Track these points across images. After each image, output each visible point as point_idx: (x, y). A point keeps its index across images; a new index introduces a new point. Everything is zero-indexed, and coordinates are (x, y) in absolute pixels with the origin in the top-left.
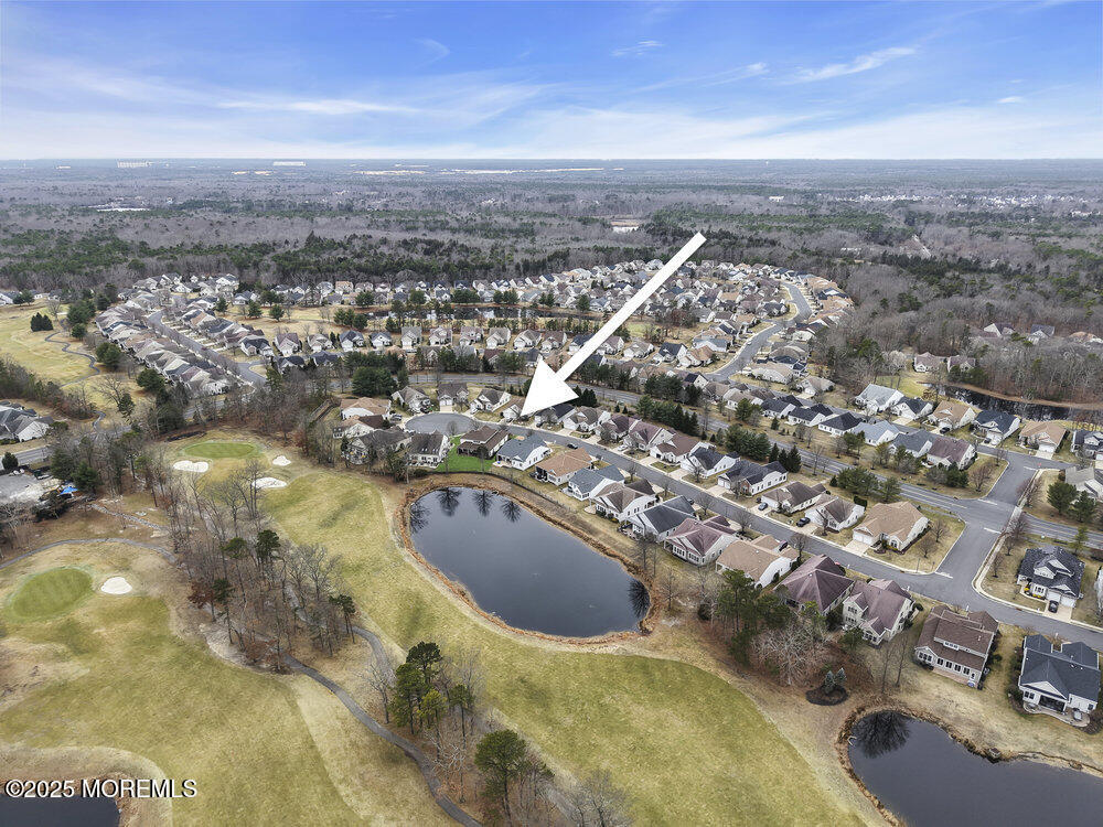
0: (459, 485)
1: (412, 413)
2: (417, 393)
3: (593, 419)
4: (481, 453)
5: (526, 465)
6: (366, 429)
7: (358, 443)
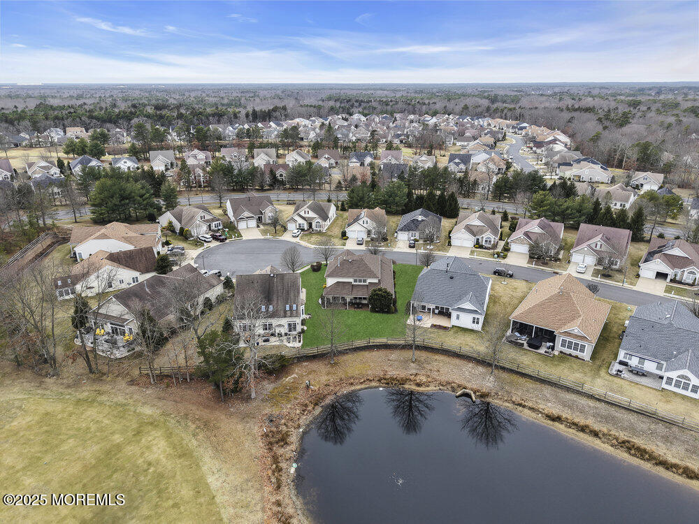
1: (198, 243)
2: (201, 213)
4: (382, 303)
6: (126, 277)
7: (116, 309)
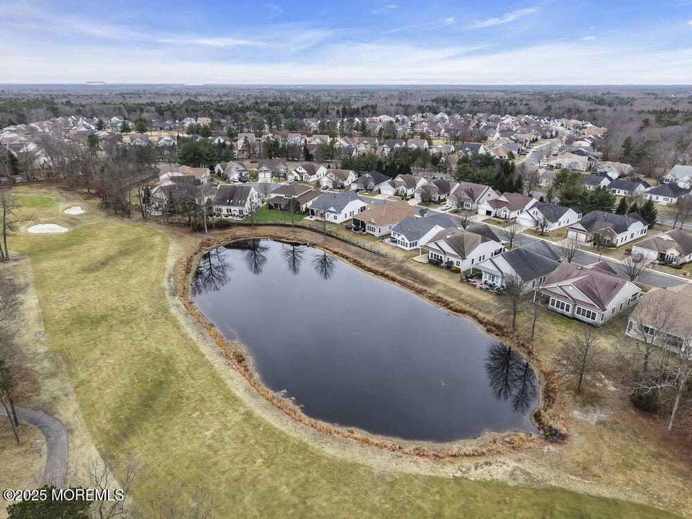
0: (266, 237)
1: (229, 182)
2: (236, 165)
3: (412, 184)
5: (341, 218)
7: (160, 195)
